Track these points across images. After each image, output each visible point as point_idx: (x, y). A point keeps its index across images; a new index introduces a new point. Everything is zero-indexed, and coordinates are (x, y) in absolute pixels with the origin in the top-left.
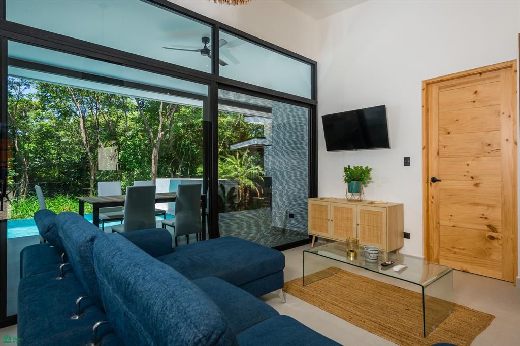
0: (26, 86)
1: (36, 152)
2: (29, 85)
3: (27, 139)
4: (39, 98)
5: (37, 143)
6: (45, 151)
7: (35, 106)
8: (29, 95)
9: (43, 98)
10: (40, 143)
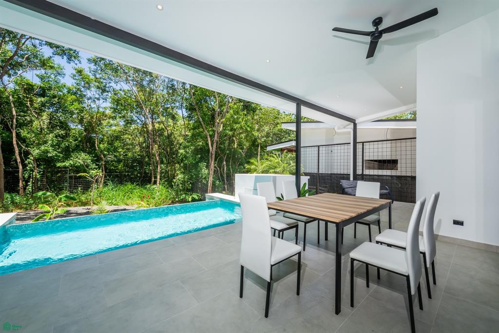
0: (104, 100)
1: (108, 150)
2: (106, 99)
3: (102, 141)
4: (112, 110)
5: (109, 144)
6: (116, 150)
7: (108, 116)
8: (105, 108)
9: (115, 110)
10: (111, 143)
